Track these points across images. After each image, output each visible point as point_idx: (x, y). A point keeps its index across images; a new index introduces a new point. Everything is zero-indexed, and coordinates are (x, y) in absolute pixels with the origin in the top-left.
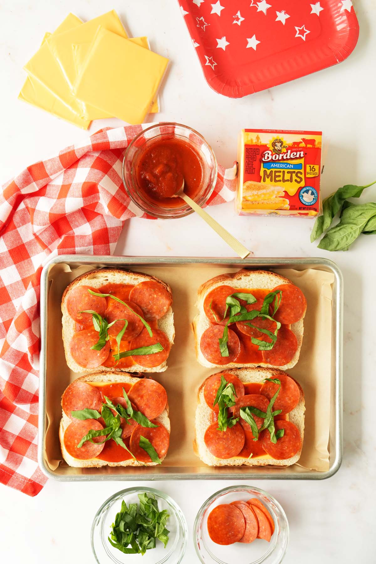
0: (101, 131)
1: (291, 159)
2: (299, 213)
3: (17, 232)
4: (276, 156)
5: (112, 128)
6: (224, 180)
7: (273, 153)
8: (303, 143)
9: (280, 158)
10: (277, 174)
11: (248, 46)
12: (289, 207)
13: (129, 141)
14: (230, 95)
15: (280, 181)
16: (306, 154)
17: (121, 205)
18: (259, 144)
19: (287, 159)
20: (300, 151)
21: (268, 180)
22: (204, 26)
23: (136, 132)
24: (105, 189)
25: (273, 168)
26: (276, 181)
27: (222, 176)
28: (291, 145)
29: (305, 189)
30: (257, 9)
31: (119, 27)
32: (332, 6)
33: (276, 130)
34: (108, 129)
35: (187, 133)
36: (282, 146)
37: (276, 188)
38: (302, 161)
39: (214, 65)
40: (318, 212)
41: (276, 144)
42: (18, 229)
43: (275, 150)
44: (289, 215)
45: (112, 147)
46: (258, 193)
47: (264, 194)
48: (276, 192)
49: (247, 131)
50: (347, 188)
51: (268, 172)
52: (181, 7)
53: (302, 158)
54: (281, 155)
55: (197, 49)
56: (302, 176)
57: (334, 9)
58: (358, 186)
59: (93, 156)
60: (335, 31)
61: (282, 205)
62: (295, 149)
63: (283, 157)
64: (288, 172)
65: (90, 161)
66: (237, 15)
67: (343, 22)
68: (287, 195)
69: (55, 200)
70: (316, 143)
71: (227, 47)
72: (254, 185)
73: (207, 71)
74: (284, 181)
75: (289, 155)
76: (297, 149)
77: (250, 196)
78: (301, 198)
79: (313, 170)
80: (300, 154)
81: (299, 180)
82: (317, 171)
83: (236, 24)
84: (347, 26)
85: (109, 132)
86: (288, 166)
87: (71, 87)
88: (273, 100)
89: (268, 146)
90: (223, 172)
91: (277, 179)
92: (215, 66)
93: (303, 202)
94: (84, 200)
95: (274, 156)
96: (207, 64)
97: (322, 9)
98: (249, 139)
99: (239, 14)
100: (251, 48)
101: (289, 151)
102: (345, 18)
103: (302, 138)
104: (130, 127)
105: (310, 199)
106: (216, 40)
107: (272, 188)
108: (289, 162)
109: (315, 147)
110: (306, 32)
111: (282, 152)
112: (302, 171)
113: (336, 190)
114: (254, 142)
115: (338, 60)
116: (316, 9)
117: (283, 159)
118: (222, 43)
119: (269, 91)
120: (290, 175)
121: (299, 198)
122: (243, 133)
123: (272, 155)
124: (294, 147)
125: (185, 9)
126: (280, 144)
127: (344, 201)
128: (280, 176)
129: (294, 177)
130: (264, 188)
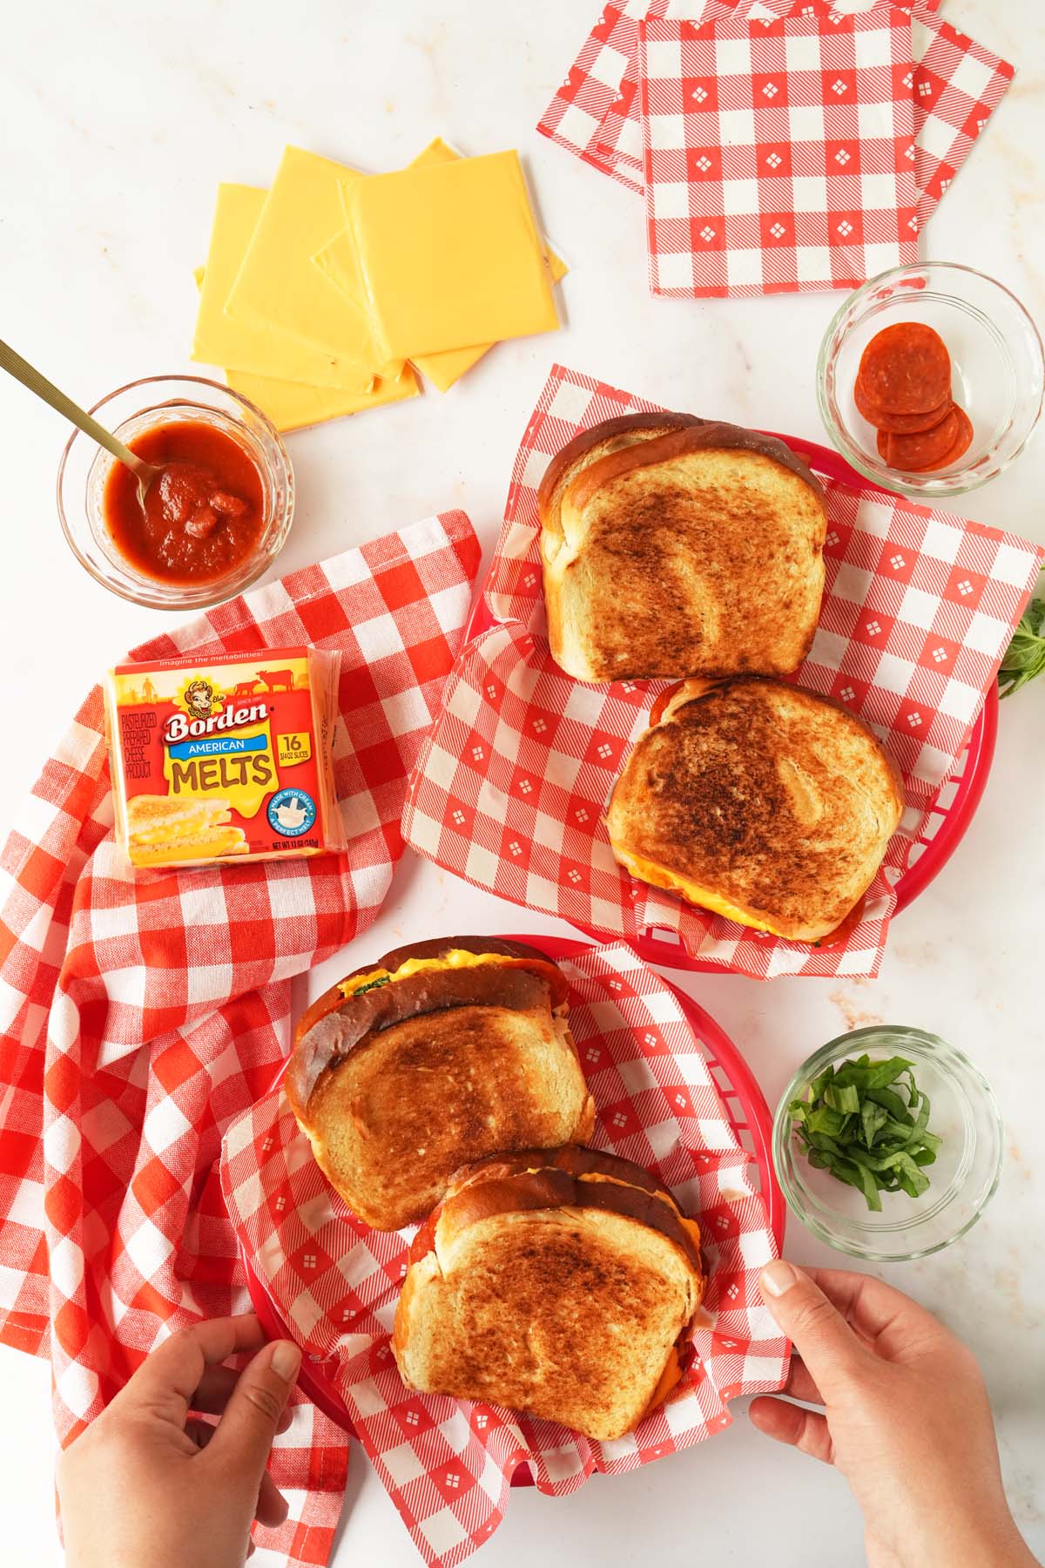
4: (198, 725)
7: (192, 718)
9: (210, 729)
10: (207, 769)
12: (246, 847)
15: (215, 785)
16: (272, 709)
18: (153, 700)
19: (227, 729)
20: (257, 704)
21: (185, 787)
25: (194, 755)
26: (205, 787)
28: (232, 693)
33: (192, 661)
36: (211, 699)
37: (209, 804)
38: (264, 728)
40: (323, 849)
41: (195, 694)
43: (193, 709)
46: (164, 823)
47: (181, 823)
48: (209, 815)
49: (121, 671)
51: (184, 766)
54: (211, 721)
56: (271, 766)
61: (230, 844)
62: (244, 702)
63: (215, 724)
64: (234, 761)
68: (237, 818)
72: (153, 805)
74: (226, 783)
75: (231, 717)
77: (147, 833)
78: (272, 820)
79: (296, 746)
80: (258, 711)
81: (262, 776)
82: (306, 747)
86: (232, 745)
89: (175, 702)
91: (209, 781)
93: (281, 830)
95: (193, 726)
98: (127, 691)
101: (230, 708)
103: (259, 671)
105: (296, 820)
107: (198, 806)
108: (233, 734)
111: (212, 713)
112: (268, 752)
114: (140, 697)
117: (216, 730)
120: (238, 766)
121: (269, 821)
122: (112, 678)
123: (189, 723)
124: (241, 697)
126: (205, 693)
128: (213, 773)
129: (251, 771)
130: (179, 808)
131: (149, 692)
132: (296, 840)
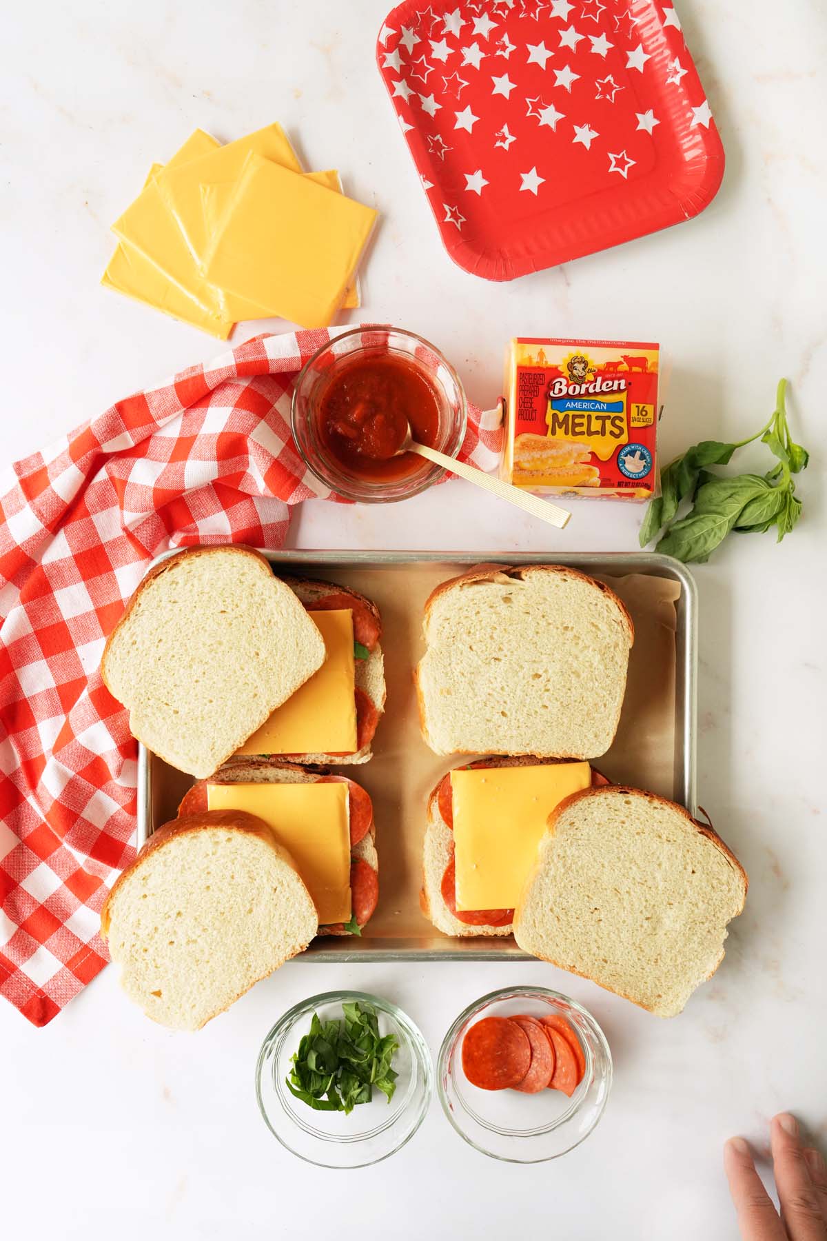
0: (254, 340)
2: (618, 494)
3: (91, 522)
4: (575, 387)
5: (273, 335)
6: (479, 431)
7: (570, 382)
8: (625, 364)
9: (583, 392)
10: (577, 421)
11: (523, 188)
12: (598, 482)
13: (304, 359)
14: (490, 276)
15: (582, 433)
16: (630, 384)
17: (290, 475)
18: (543, 365)
19: (596, 394)
20: (619, 379)
21: (560, 432)
22: (443, 151)
23: (316, 342)
24: (260, 447)
25: (569, 409)
26: (575, 434)
27: (476, 423)
28: (602, 368)
29: (628, 449)
30: (540, 121)
31: (286, 153)
32: (674, 117)
33: (575, 340)
34: (266, 336)
35: (411, 345)
36: (587, 370)
37: (576, 446)
38: (623, 397)
39: (460, 221)
40: (653, 491)
41: (575, 365)
42: (94, 517)
43: (572, 376)
44: (599, 497)
45: (273, 369)
46: (541, 456)
47: (553, 458)
48: (575, 455)
49: (522, 341)
50: (705, 447)
51: (561, 416)
52: (401, 116)
53: (623, 391)
54: (584, 386)
55: (429, 191)
56: (624, 425)
57: (679, 122)
58: (725, 443)
59: (238, 385)
60: (681, 161)
61: (587, 478)
62: (609, 376)
63: (587, 389)
64: (597, 418)
65: (232, 394)
66: (502, 131)
67: (694, 146)
68: (595, 459)
69: (164, 465)
70: (649, 364)
71: (484, 188)
72: (535, 442)
73: (448, 232)
74: (590, 433)
75: (600, 385)
76: (614, 375)
77: (528, 461)
78: (621, 465)
79: (644, 413)
80: (619, 384)
81: (617, 431)
82: (650, 415)
83: (501, 147)
84: (702, 153)
85: (267, 342)
86: (598, 406)
87: (198, 262)
88: (568, 284)
89: (560, 369)
90: (478, 416)
91: (578, 429)
92: (461, 223)
93: (626, 473)
94: (221, 466)
95: (571, 388)
96: (448, 219)
97: (656, 122)
98: (526, 356)
99: (505, 130)
100: (529, 191)
101: (599, 379)
102: (698, 138)
103: (623, 355)
104: (307, 333)
105: (638, 467)
106: (464, 176)
107: (568, 447)
108: (599, 398)
109: (647, 371)
110: (629, 163)
111: (586, 381)
112: (623, 415)
113: (684, 449)
114: (535, 361)
115: (686, 215)
116: (647, 121)
117: (587, 393)
118: (476, 182)
119: (561, 269)
120: (600, 422)
121: (618, 465)
122: (513, 346)
123: (568, 386)
124: (609, 371)
125: (407, 121)
126: (583, 365)
127: (699, 470)
128: (581, 425)
129: (609, 427)
130: (553, 446)
131: (542, 359)
132: (636, 481)
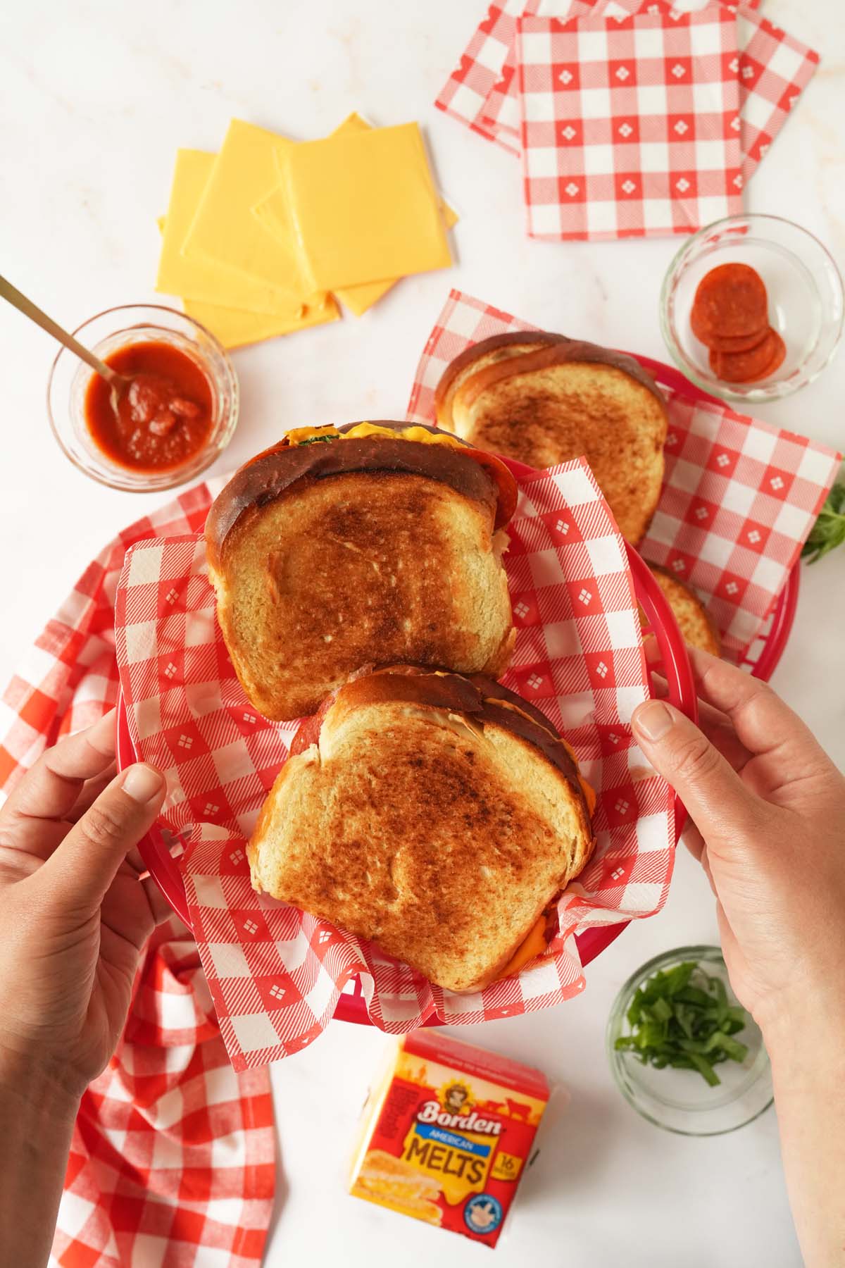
1: (473, 1132)
4: (446, 1117)
7: (444, 1110)
8: (507, 1108)
9: (453, 1124)
10: (437, 1153)
12: (439, 1221)
15: (438, 1168)
16: (505, 1130)
18: (421, 1083)
19: (465, 1130)
20: (495, 1121)
21: (416, 1159)
25: (432, 1138)
26: (430, 1166)
28: (481, 1105)
33: (464, 1066)
36: (465, 1102)
37: (427, 1180)
38: (492, 1142)
41: (455, 1093)
43: (448, 1104)
46: (388, 1179)
47: (400, 1185)
48: (423, 1189)
51: (422, 1143)
54: (456, 1119)
56: (484, 1172)
62: (487, 1115)
63: (458, 1123)
64: (460, 1156)
68: (442, 1200)
70: (532, 1115)
72: (387, 1162)
74: (446, 1170)
75: (473, 1122)
76: (491, 1116)
77: (372, 1180)
78: (466, 1213)
79: (509, 1165)
80: (493, 1128)
81: (474, 1176)
82: (516, 1170)
86: (464, 1144)
89: (437, 1092)
91: (435, 1163)
93: (470, 1223)
95: (442, 1116)
98: (406, 1068)
105: (483, 1221)
107: (418, 1178)
108: (468, 1136)
109: (528, 1123)
111: (460, 1113)
112: (487, 1161)
114: (414, 1077)
117: (457, 1127)
120: (461, 1161)
123: (439, 1113)
124: (488, 1110)
126: (462, 1096)
128: (440, 1159)
129: (468, 1169)
130: (403, 1172)
131: (421, 1076)
